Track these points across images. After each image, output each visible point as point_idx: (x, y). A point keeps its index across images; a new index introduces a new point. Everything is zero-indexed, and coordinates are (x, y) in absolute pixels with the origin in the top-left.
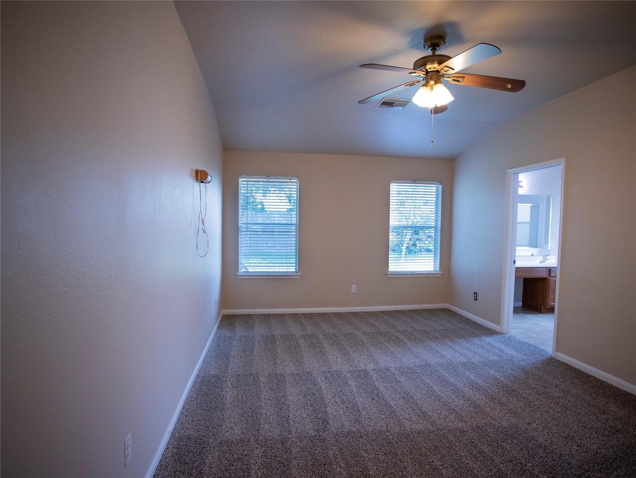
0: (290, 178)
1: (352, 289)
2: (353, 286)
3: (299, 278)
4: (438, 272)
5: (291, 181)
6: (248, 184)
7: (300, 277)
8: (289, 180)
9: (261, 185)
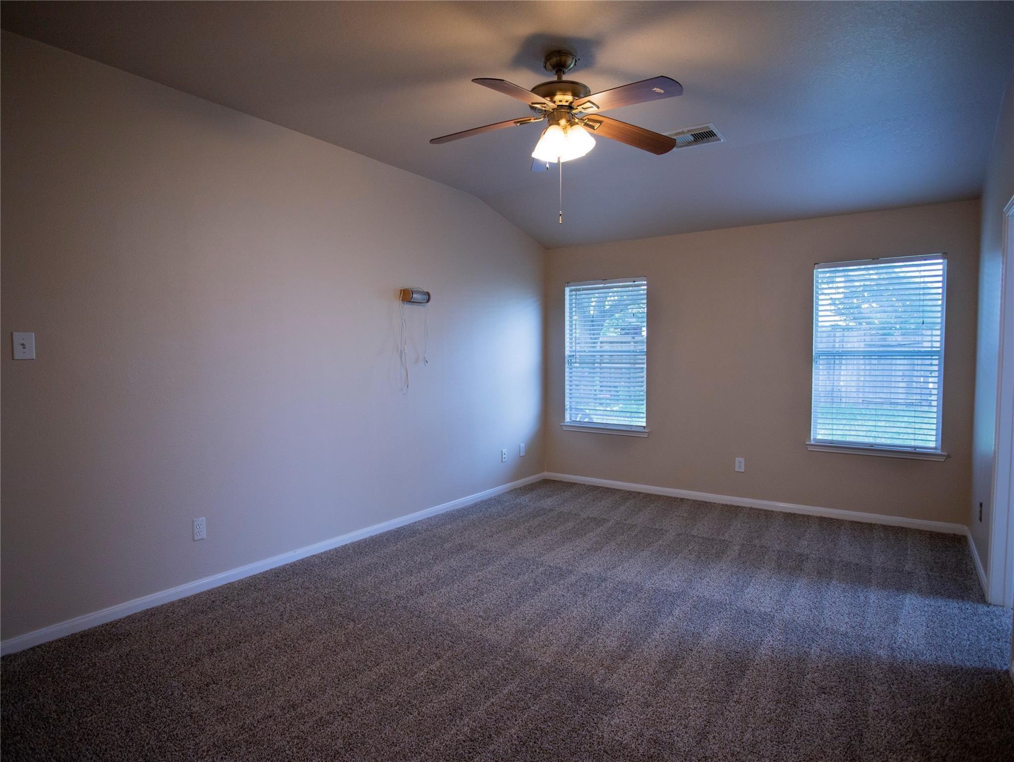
0: (634, 279)
1: (737, 464)
2: (738, 459)
3: (646, 436)
4: (939, 452)
5: (636, 283)
6: (576, 295)
7: (648, 435)
8: (633, 283)
9: (615, 292)
